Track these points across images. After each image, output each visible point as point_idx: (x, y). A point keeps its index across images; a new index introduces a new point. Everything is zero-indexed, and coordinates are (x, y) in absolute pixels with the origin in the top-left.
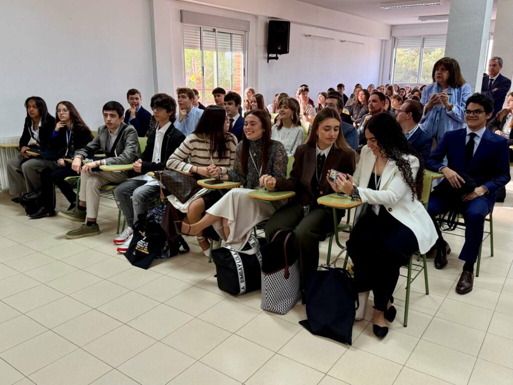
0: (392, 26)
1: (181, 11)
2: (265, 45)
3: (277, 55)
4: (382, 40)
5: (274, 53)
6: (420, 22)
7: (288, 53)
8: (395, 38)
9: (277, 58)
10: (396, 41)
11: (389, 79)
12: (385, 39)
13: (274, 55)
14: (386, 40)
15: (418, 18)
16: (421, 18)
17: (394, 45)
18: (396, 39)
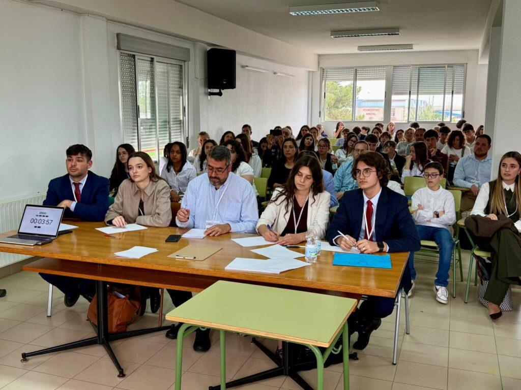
0: (319, 56)
1: (118, 35)
2: (205, 78)
3: (220, 91)
4: (309, 72)
5: (217, 88)
6: (359, 52)
7: (235, 87)
8: (323, 70)
9: (220, 94)
10: (325, 73)
11: (320, 116)
12: (312, 70)
13: (217, 91)
14: (313, 72)
15: (357, 47)
16: (360, 48)
17: (323, 77)
18: (325, 71)
